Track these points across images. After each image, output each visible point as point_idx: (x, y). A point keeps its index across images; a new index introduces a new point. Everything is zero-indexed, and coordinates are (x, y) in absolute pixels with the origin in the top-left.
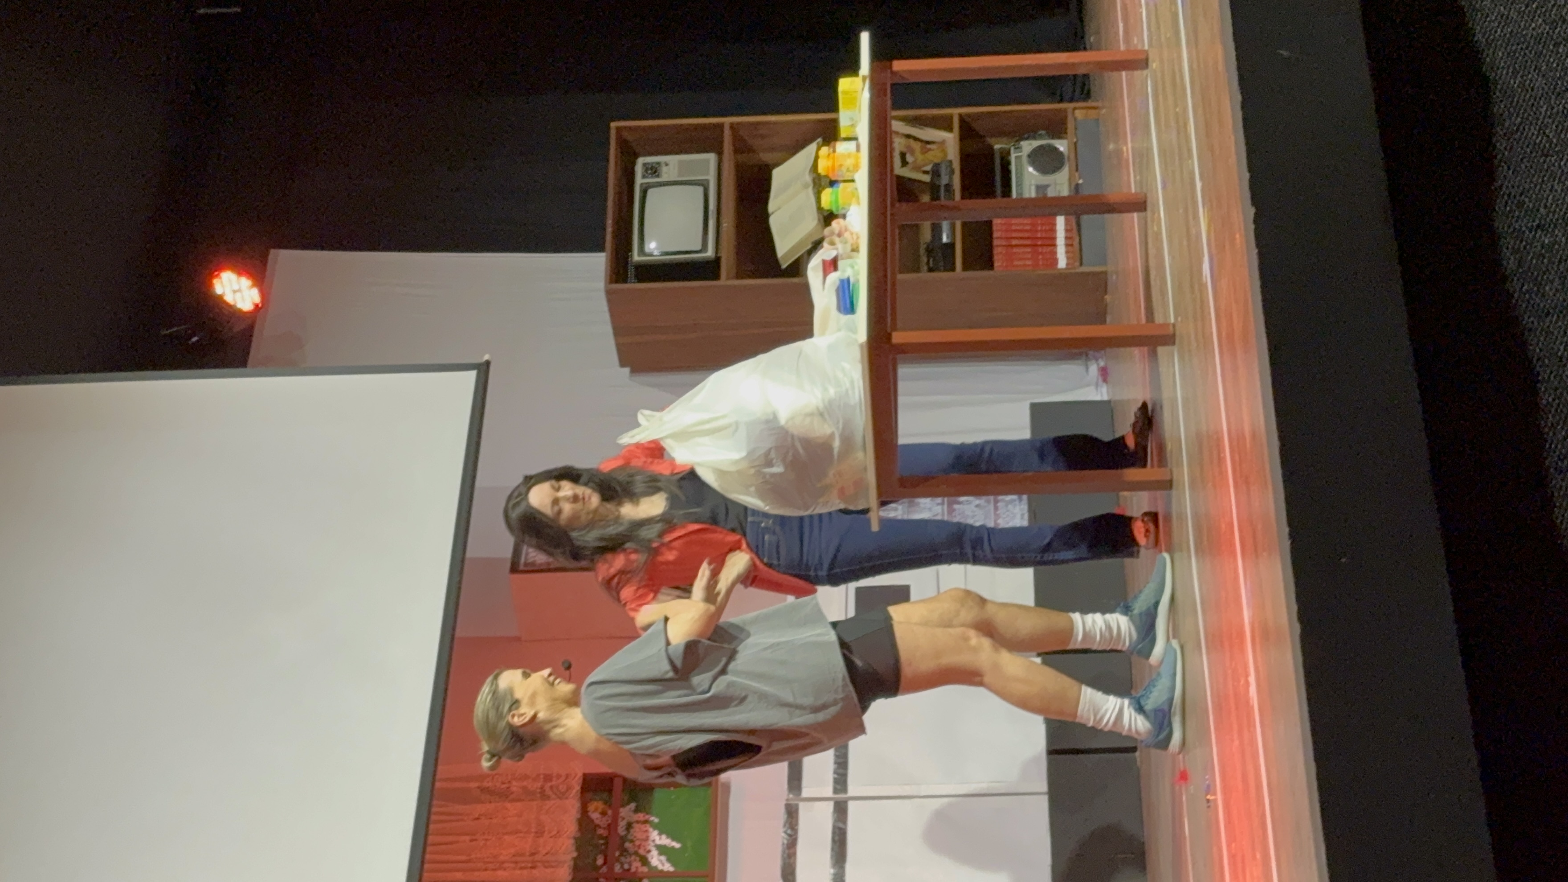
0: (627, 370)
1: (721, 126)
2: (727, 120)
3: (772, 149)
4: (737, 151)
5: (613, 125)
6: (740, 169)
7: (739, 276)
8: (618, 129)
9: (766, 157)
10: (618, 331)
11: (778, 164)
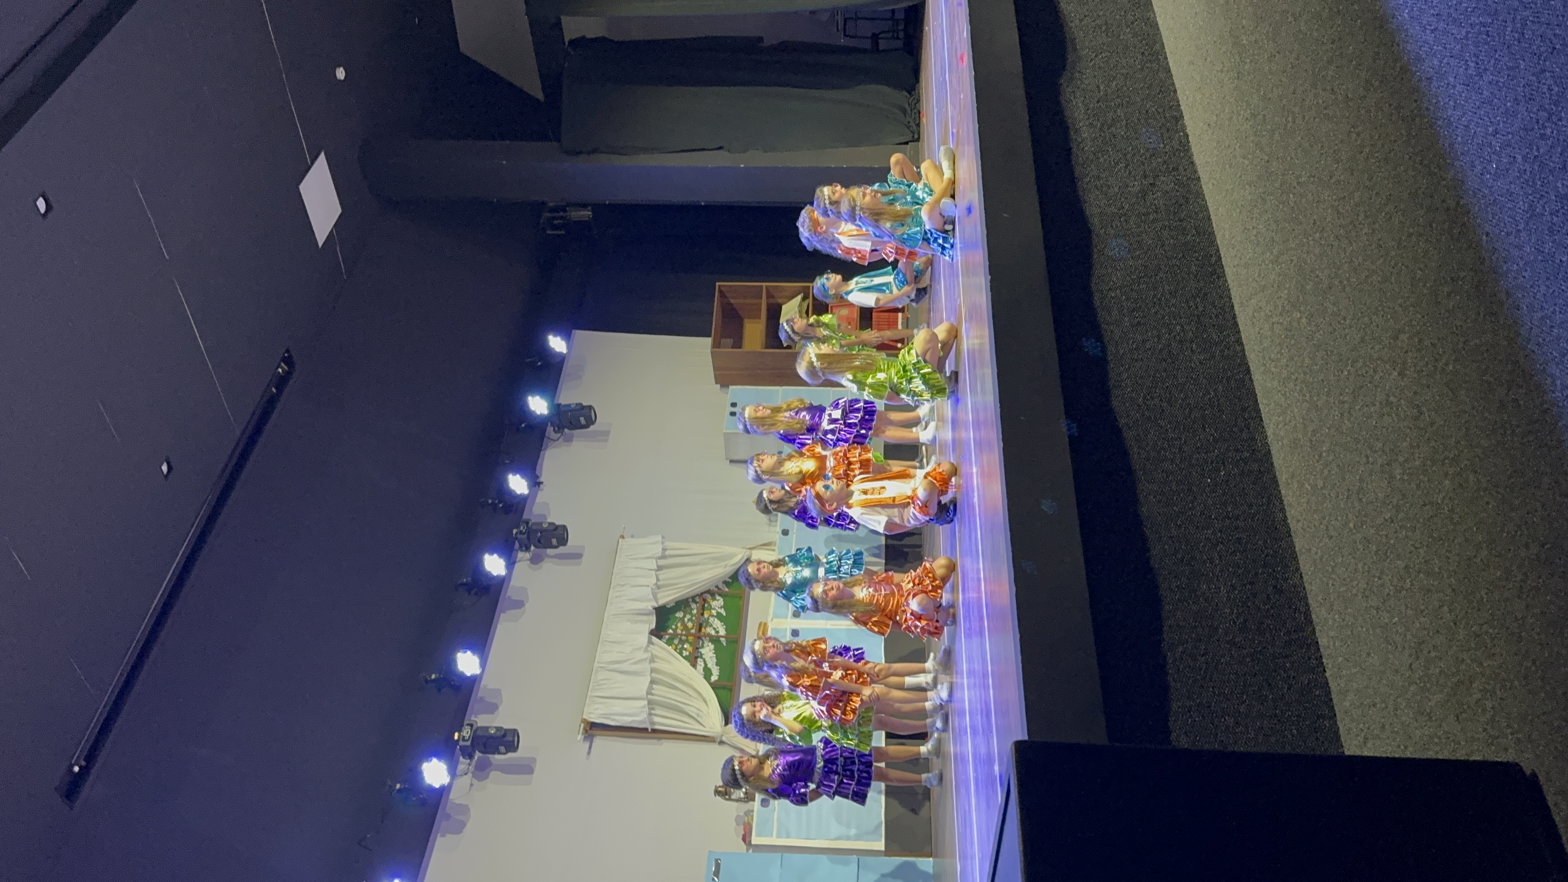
0: (719, 386)
1: (762, 287)
2: (764, 284)
3: (781, 298)
4: (768, 297)
5: (717, 284)
6: (768, 305)
7: (766, 347)
8: (719, 286)
9: (780, 301)
10: (715, 369)
11: (785, 303)
